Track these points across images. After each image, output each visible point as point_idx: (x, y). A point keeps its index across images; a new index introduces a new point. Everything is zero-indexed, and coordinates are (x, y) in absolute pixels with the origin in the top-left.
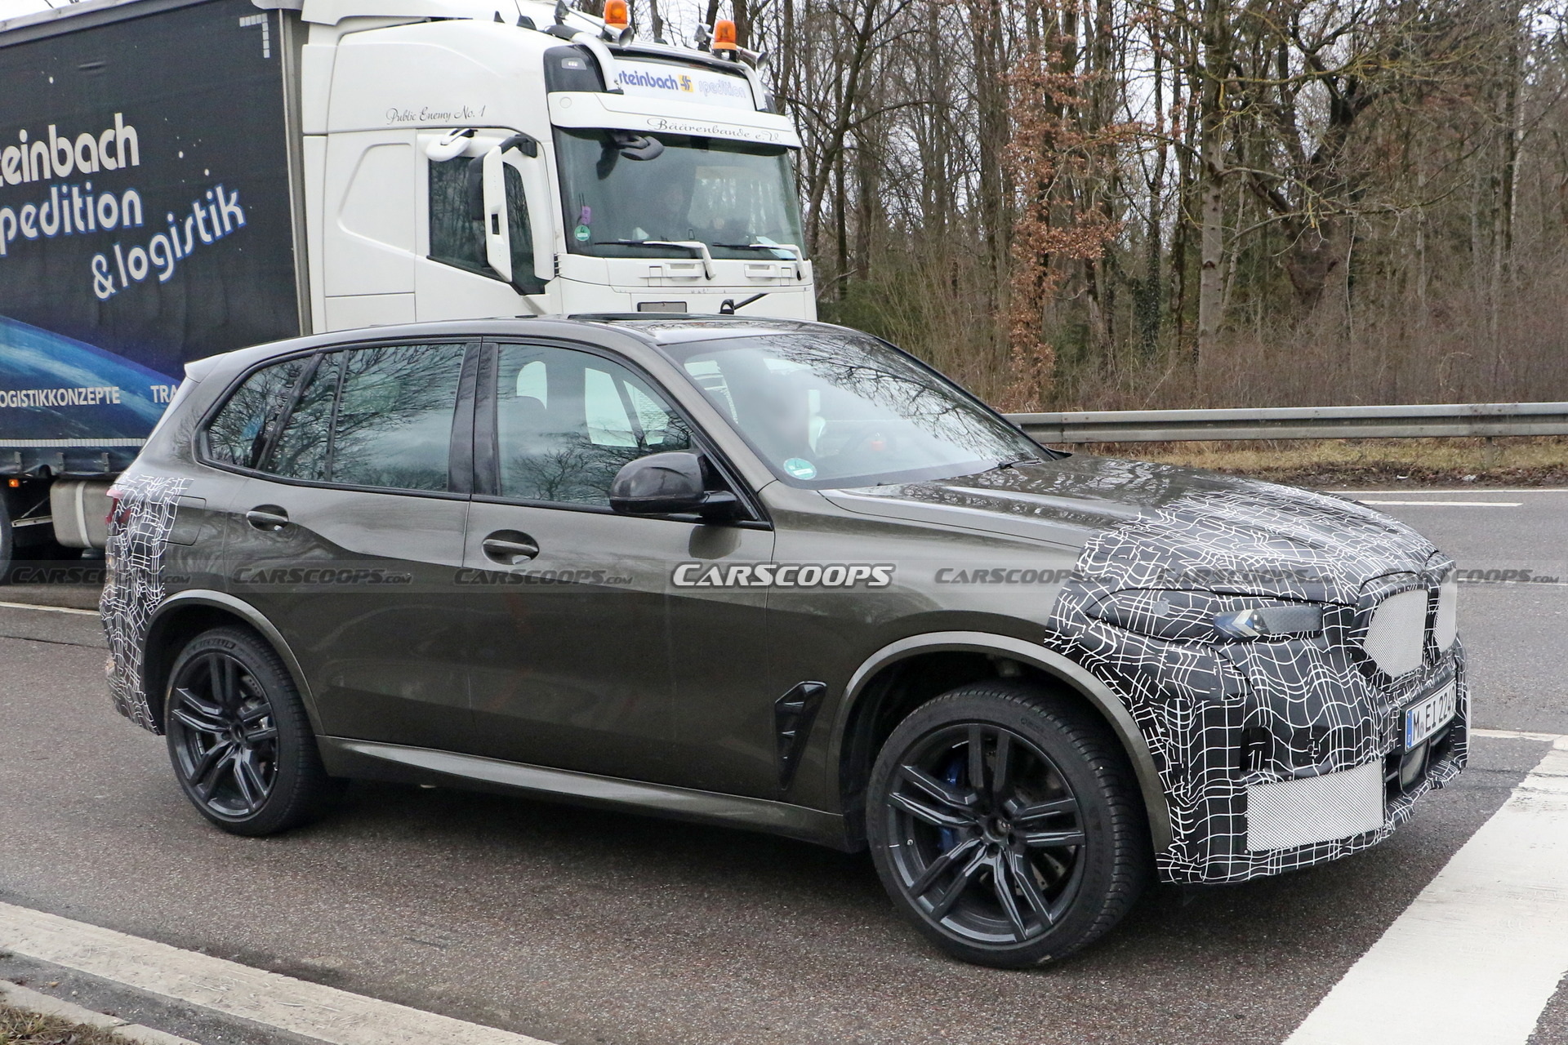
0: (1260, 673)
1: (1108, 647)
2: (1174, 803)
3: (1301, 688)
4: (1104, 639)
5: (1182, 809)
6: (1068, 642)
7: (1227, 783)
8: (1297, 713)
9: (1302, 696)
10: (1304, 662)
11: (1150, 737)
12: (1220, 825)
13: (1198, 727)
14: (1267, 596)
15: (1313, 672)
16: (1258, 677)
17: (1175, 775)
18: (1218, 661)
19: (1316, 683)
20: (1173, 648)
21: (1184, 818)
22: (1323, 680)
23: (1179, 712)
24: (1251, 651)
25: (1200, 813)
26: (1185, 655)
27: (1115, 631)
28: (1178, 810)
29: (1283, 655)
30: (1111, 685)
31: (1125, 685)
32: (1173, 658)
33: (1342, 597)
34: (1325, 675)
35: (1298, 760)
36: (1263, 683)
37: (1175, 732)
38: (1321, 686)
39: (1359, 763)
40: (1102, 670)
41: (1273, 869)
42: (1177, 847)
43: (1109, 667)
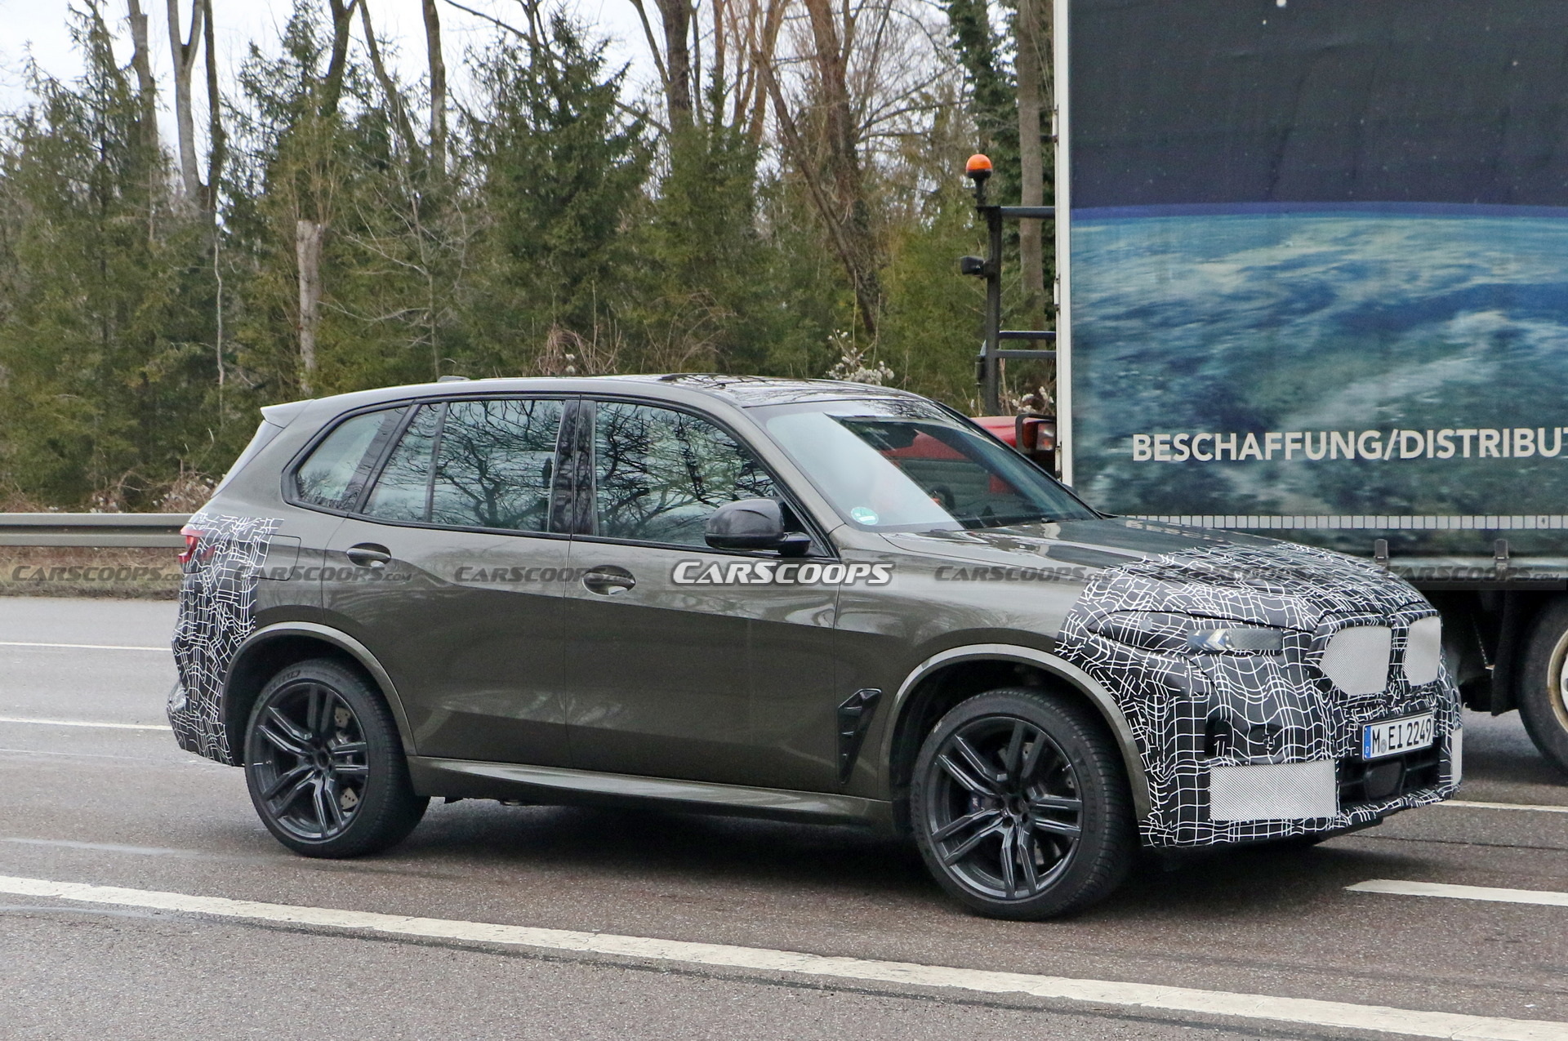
2: (1152, 779)
3: (1259, 693)
5: (1158, 784)
7: (1194, 764)
11: (1134, 725)
14: (1235, 619)
15: (1271, 682)
16: (1221, 681)
17: (1152, 757)
18: (1189, 667)
22: (1280, 689)
25: (1173, 787)
28: (1155, 785)
29: (1245, 666)
33: (1302, 625)
34: (1282, 686)
35: (1255, 750)
36: (1226, 686)
37: (1153, 721)
38: (1278, 693)
39: (1310, 758)
40: (1098, 673)
41: (1232, 837)
42: (1155, 816)
43: (1104, 671)
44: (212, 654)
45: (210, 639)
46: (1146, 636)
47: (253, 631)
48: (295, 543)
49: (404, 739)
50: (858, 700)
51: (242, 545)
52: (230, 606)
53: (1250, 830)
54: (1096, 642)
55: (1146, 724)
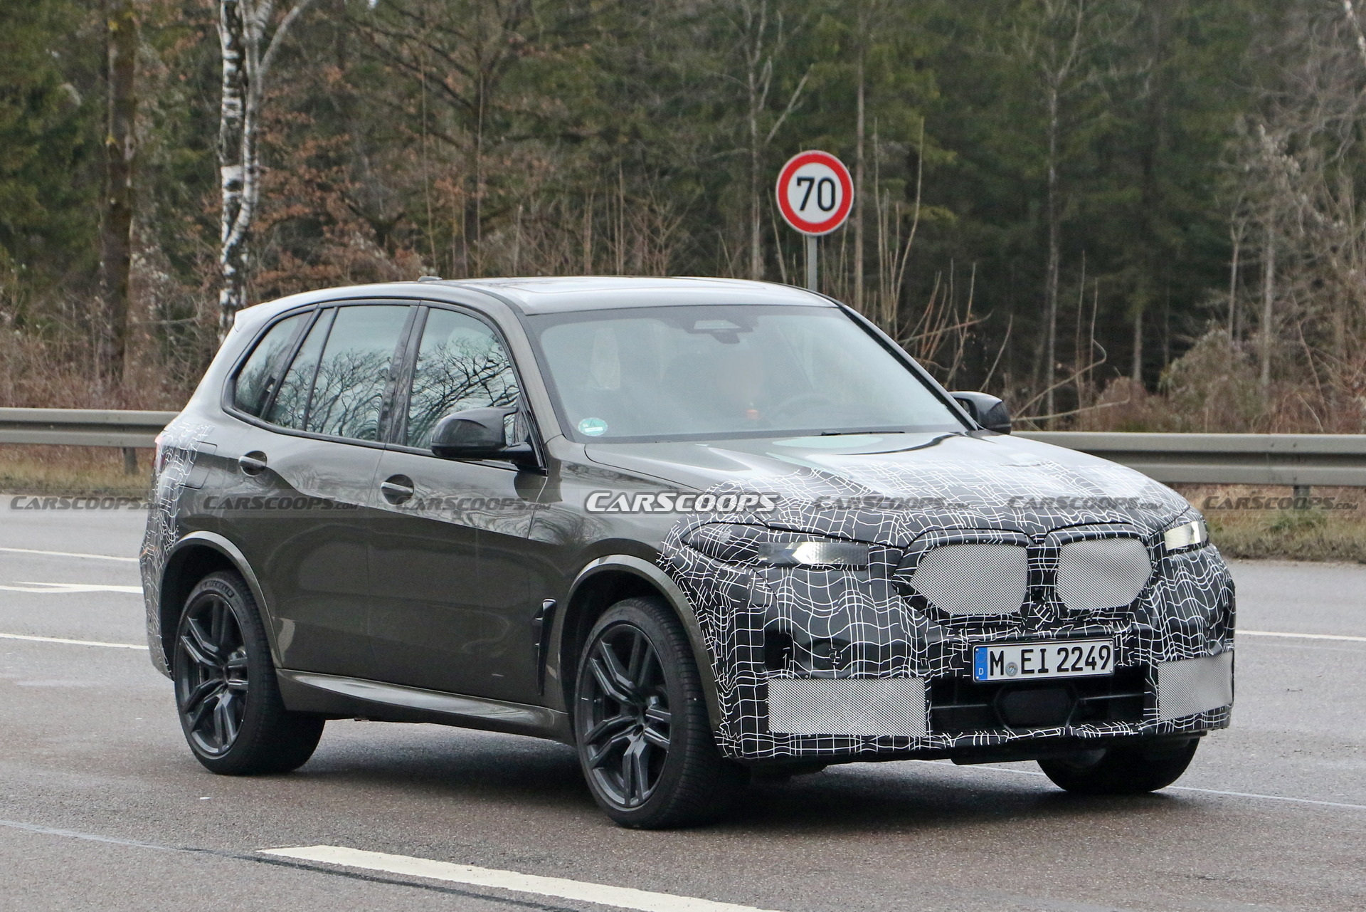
0: (789, 591)
1: (688, 565)
2: (720, 689)
3: (829, 607)
4: (687, 559)
6: (667, 562)
7: (752, 675)
8: (819, 625)
9: (828, 613)
10: (838, 589)
11: (706, 636)
12: (749, 708)
13: (732, 628)
16: (786, 593)
17: (719, 668)
18: (755, 578)
19: (847, 605)
20: (726, 568)
21: (726, 701)
22: (855, 604)
23: (721, 616)
24: (787, 575)
26: (732, 573)
27: (695, 553)
28: (723, 695)
29: (819, 580)
30: (686, 595)
31: (694, 595)
32: (723, 575)
33: (893, 540)
34: (859, 601)
35: (818, 664)
36: (789, 599)
37: (719, 632)
38: (852, 608)
39: (883, 675)
40: (682, 583)
41: (794, 750)
42: (724, 726)
43: (686, 581)
46: (723, 547)
50: (542, 611)
53: (813, 744)
54: (685, 553)
55: (713, 634)
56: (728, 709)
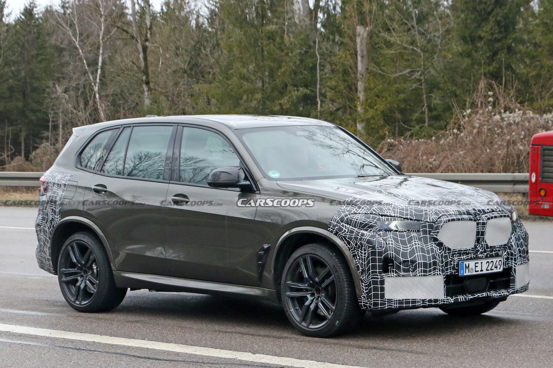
0: (392, 241)
1: (345, 231)
2: (362, 281)
3: (408, 247)
4: (344, 228)
5: (365, 283)
6: (334, 229)
7: (378, 275)
8: (404, 255)
9: (408, 250)
10: (410, 240)
11: (355, 260)
12: (376, 289)
13: (368, 257)
14: (399, 217)
15: (414, 243)
16: (390, 242)
17: (362, 273)
18: (377, 236)
19: (414, 246)
20: (364, 232)
21: (365, 286)
22: (417, 246)
23: (363, 252)
24: (390, 235)
25: (369, 285)
26: (367, 234)
27: (348, 226)
28: (363, 284)
29: (402, 236)
30: (345, 243)
31: (349, 243)
32: (363, 235)
33: (430, 220)
34: (418, 244)
35: (405, 271)
36: (392, 244)
37: (362, 258)
38: (416, 247)
39: (430, 274)
40: (343, 238)
41: (395, 306)
42: (364, 297)
43: (345, 237)
44: (47, 229)
45: (46, 223)
46: (361, 223)
47: (60, 220)
48: (75, 184)
49: (112, 265)
50: (263, 249)
51: (58, 184)
52: (52, 210)
53: (402, 303)
54: (343, 226)
55: (359, 259)
56: (366, 290)
